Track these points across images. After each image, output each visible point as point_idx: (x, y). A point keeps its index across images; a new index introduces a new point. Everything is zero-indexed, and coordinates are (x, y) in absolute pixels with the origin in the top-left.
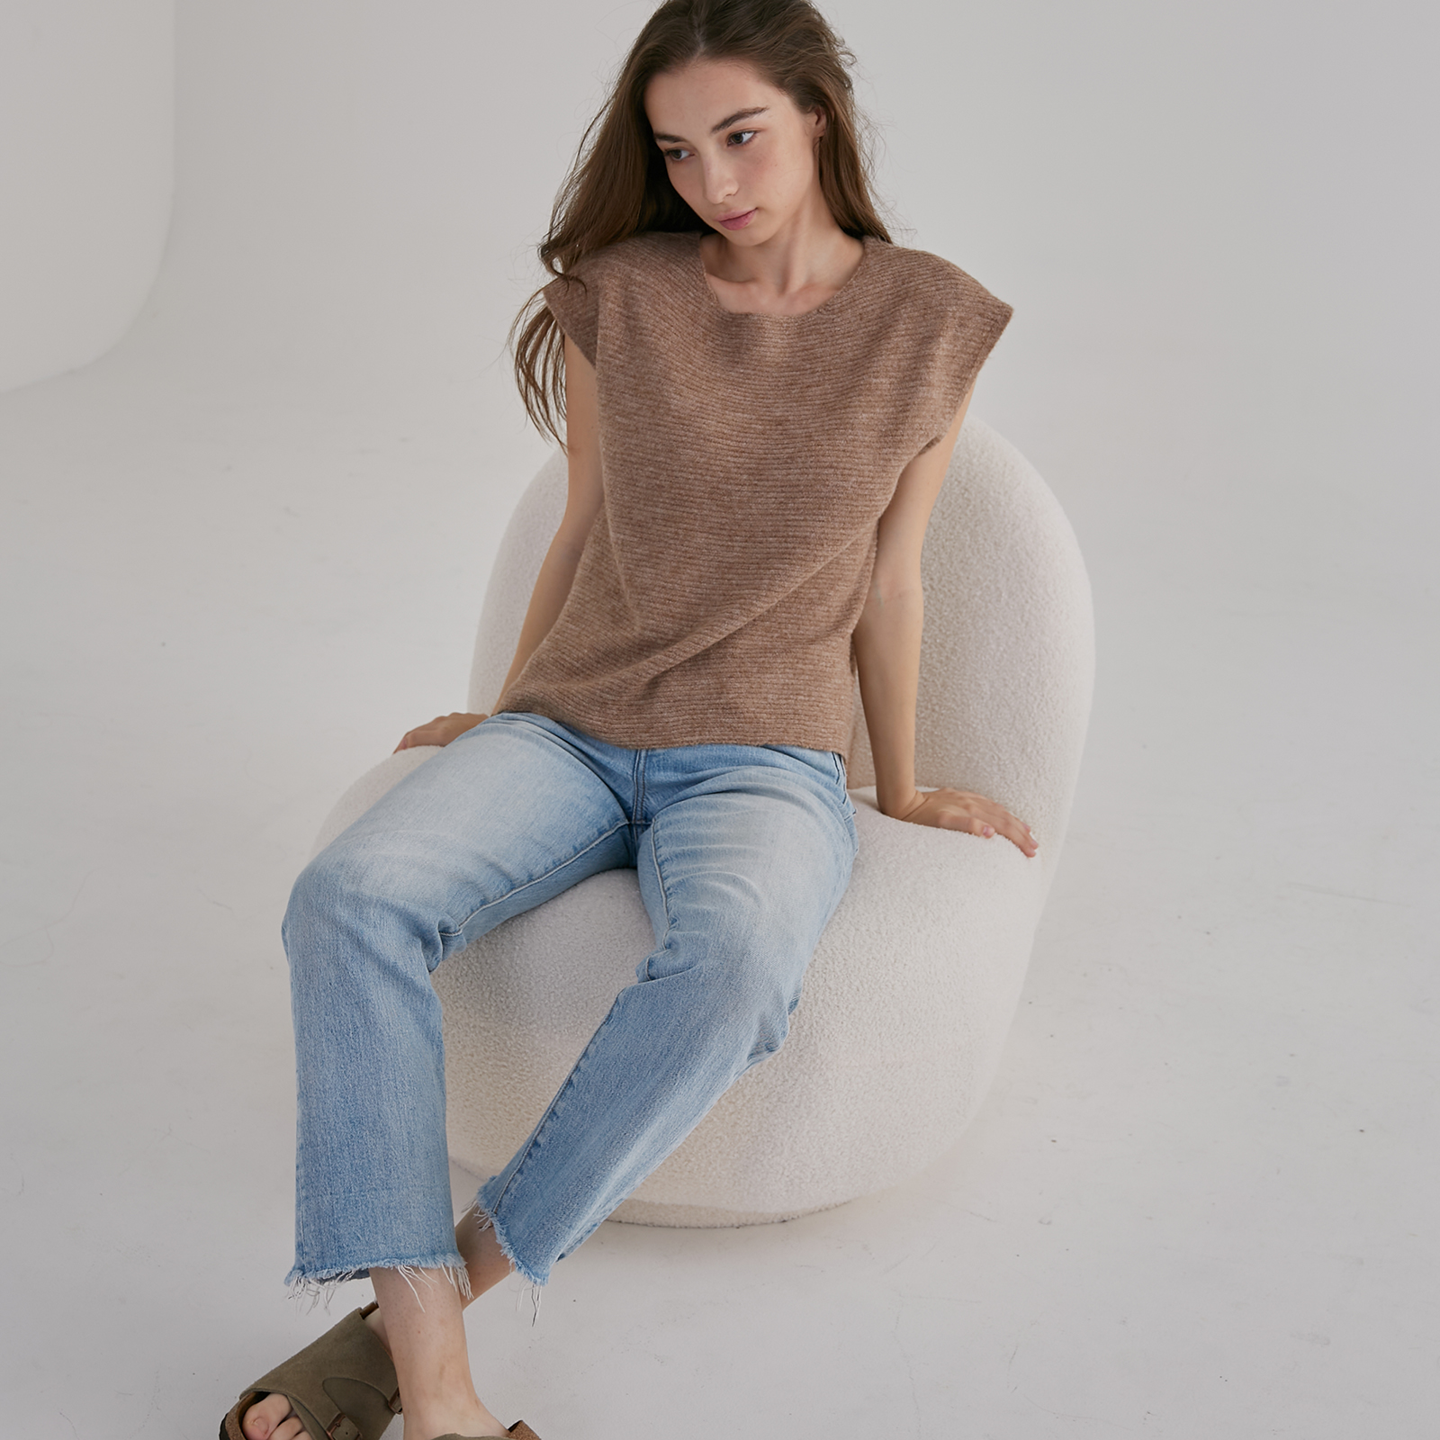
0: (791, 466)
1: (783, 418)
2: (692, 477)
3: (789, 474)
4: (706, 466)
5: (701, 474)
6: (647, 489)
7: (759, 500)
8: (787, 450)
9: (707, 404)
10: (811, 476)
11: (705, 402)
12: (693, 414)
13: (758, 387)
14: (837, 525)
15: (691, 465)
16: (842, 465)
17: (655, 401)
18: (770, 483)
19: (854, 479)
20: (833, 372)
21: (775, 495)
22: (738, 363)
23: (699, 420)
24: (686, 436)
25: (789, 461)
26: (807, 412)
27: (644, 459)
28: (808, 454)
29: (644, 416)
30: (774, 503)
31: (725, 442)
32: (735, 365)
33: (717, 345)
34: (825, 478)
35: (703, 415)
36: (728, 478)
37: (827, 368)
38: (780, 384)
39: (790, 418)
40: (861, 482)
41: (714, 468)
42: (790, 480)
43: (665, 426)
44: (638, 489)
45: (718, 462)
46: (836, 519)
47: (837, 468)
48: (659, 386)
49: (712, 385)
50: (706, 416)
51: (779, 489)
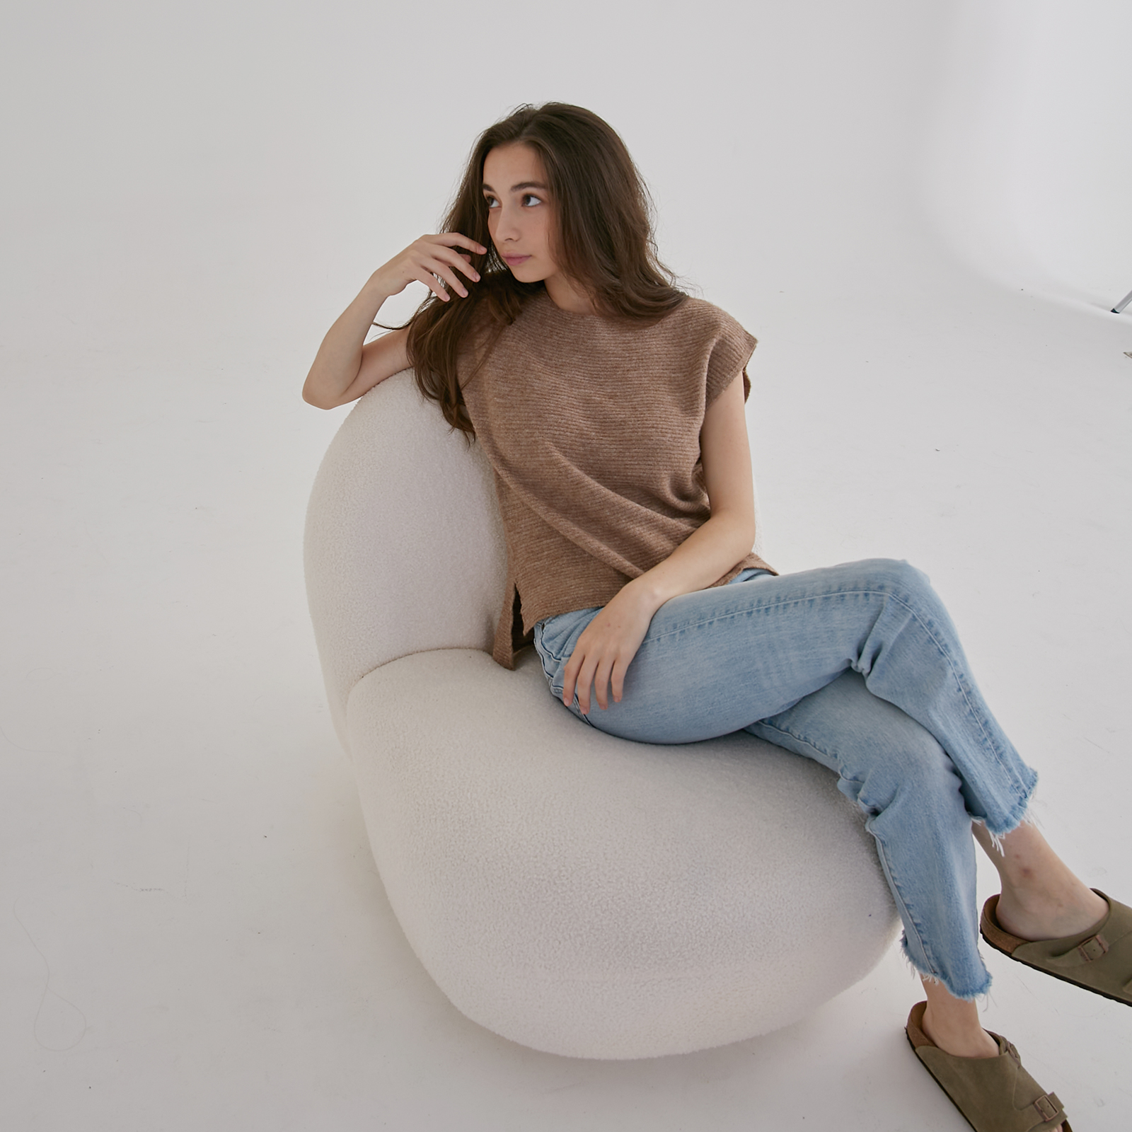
0: (624, 427)
1: (613, 394)
2: (558, 433)
3: (624, 433)
4: (566, 425)
5: (563, 431)
6: (528, 446)
7: (605, 450)
8: (620, 416)
9: (559, 384)
10: (640, 434)
11: (557, 382)
12: (551, 391)
13: (592, 369)
14: (661, 467)
15: (556, 424)
16: (660, 426)
17: (522, 384)
18: (612, 439)
19: (669, 435)
20: (645, 361)
21: (615, 446)
22: (577, 351)
23: (555, 396)
24: (549, 406)
25: (623, 423)
26: (629, 390)
27: (521, 424)
28: (636, 419)
29: (516, 396)
30: (615, 452)
31: (576, 410)
32: (575, 353)
33: (560, 337)
34: (649, 434)
35: (557, 392)
36: (582, 434)
37: (640, 358)
38: (608, 367)
39: (618, 394)
40: (675, 438)
41: (572, 426)
42: (625, 436)
43: (533, 401)
44: (523, 447)
45: (574, 423)
46: (660, 463)
47: (657, 428)
48: (523, 375)
49: (560, 370)
50: (560, 393)
51: (618, 443)
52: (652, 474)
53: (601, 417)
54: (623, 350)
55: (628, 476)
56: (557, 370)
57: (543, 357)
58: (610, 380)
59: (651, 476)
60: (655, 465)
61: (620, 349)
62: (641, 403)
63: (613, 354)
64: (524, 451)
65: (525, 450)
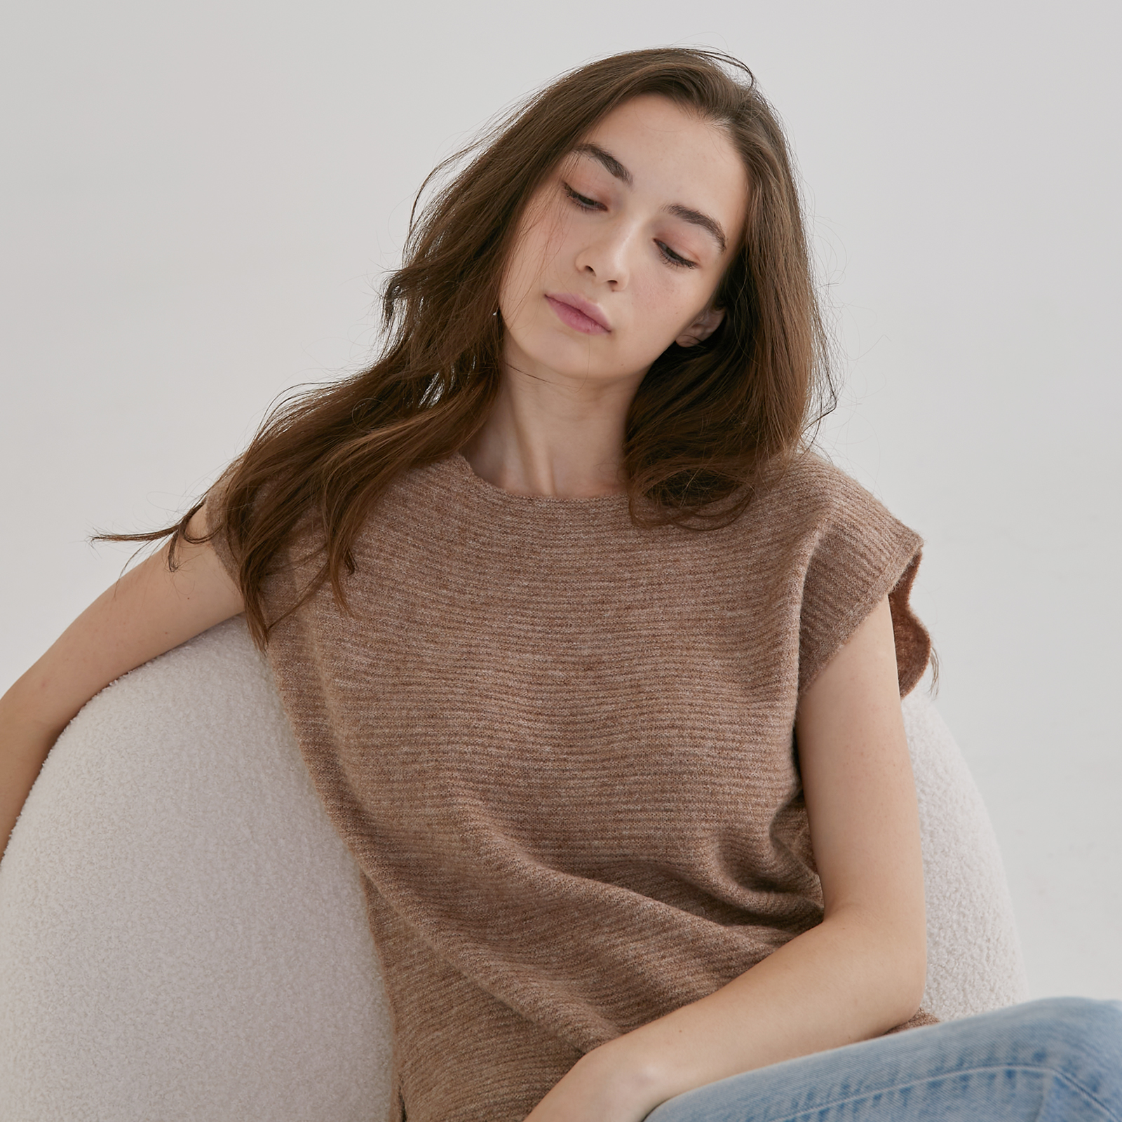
1: (594, 659)
2: (470, 749)
4: (489, 732)
5: (482, 745)
6: (406, 782)
7: (572, 783)
8: (605, 707)
9: (476, 646)
11: (474, 642)
12: (458, 664)
13: (551, 607)
14: (694, 814)
15: (466, 731)
16: (689, 723)
17: (398, 653)
18: (587, 757)
19: (710, 743)
20: (665, 587)
23: (467, 671)
24: (452, 693)
25: (609, 723)
26: (628, 649)
27: (393, 736)
28: (637, 711)
36: (522, 751)
38: (585, 601)
39: (605, 658)
40: (722, 748)
41: (501, 734)
43: (420, 684)
44: (395, 786)
45: (505, 726)
46: (691, 806)
47: (681, 728)
50: (478, 664)
52: (674, 830)
53: (566, 712)
54: (620, 565)
55: (623, 838)
56: (474, 613)
57: (445, 587)
58: (590, 629)
59: (673, 834)
60: (679, 810)
61: (612, 563)
62: (652, 675)
63: (597, 573)
64: (397, 795)
65: (400, 791)
